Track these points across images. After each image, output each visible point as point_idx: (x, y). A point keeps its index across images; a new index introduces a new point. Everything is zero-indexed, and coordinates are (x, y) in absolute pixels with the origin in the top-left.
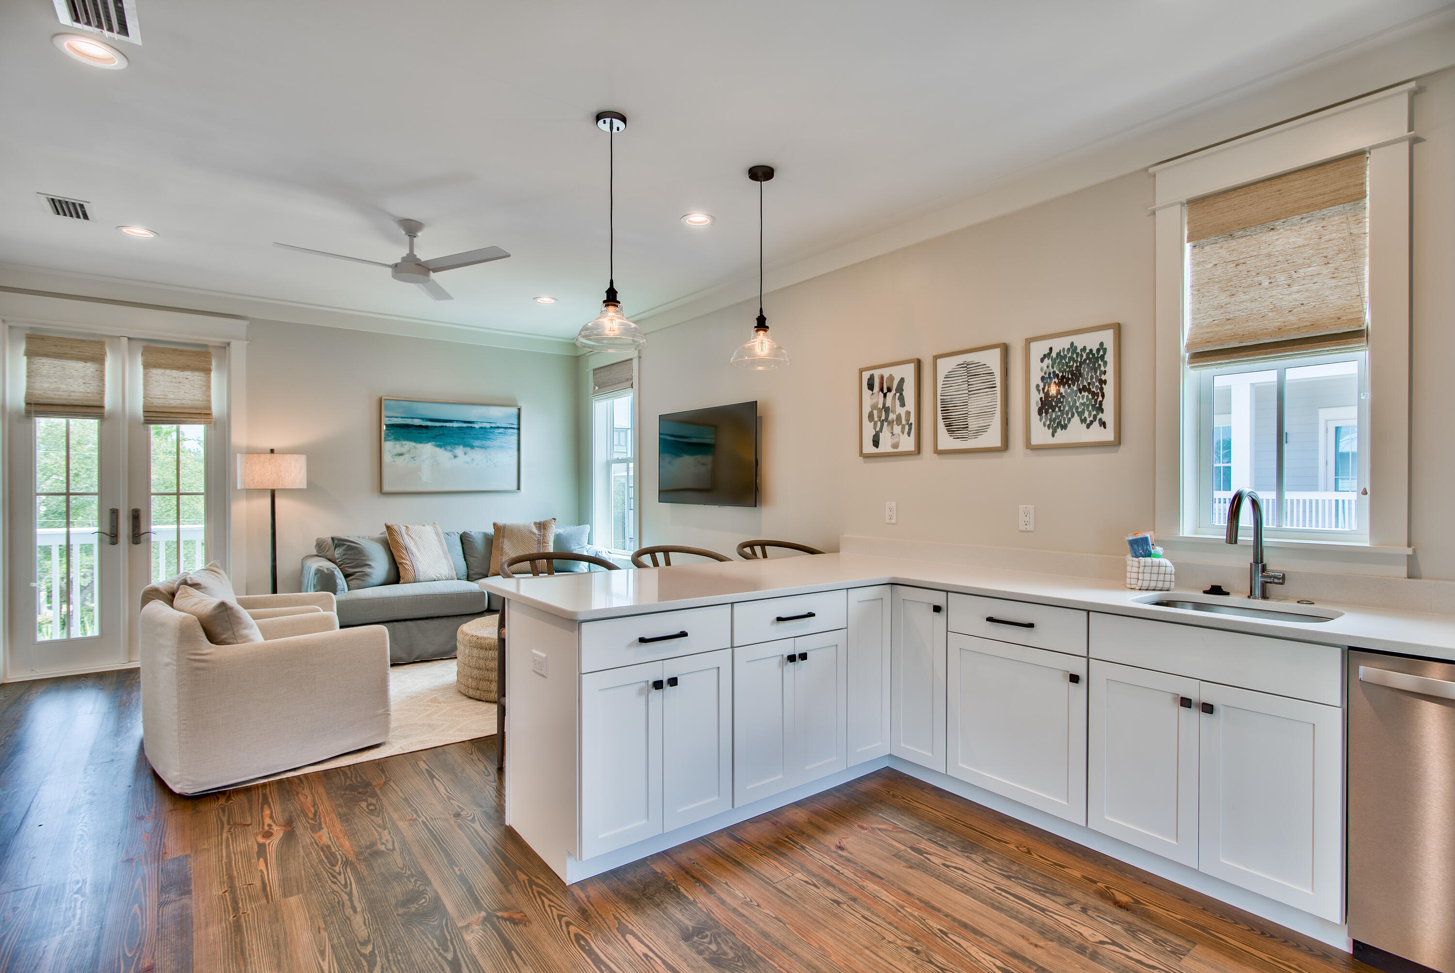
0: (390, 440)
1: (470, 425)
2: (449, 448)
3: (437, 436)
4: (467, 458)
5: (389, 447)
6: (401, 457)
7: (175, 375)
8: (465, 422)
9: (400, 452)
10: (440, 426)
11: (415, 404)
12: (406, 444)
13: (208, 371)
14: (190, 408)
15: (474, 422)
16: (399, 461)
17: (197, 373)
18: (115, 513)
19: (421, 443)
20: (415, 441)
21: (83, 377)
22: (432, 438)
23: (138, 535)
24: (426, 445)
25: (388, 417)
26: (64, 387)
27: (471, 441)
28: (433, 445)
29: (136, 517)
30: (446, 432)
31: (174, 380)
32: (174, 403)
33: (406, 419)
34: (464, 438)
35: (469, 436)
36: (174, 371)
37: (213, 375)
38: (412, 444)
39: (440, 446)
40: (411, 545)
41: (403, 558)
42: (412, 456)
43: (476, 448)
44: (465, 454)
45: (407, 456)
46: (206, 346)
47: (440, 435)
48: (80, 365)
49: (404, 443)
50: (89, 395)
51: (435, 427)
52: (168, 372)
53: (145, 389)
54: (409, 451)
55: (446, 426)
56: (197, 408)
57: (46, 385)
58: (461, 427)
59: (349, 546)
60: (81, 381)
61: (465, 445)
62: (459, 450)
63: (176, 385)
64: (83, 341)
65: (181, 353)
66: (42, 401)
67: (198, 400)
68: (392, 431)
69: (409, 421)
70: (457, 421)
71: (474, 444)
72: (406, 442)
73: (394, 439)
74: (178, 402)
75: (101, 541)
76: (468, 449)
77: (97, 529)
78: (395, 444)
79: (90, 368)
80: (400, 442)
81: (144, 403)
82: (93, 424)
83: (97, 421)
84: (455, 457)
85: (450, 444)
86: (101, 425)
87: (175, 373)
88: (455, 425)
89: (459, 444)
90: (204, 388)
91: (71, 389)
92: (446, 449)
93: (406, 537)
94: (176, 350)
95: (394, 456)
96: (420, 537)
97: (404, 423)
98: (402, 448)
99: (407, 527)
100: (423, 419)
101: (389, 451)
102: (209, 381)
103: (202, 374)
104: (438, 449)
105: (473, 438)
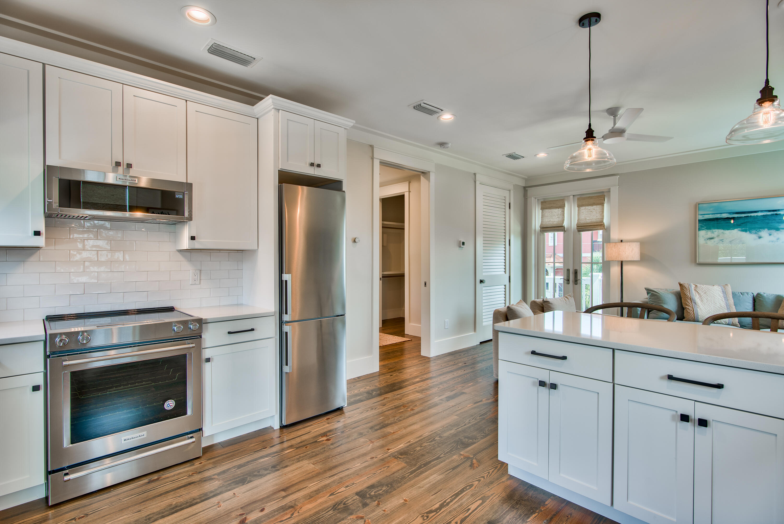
0: (703, 230)
1: (775, 213)
2: (754, 231)
3: (742, 223)
4: (772, 238)
5: (703, 234)
6: (712, 240)
7: (589, 209)
8: (769, 211)
9: (711, 237)
10: (745, 217)
11: (723, 204)
12: (715, 231)
13: (602, 204)
14: (594, 223)
15: (779, 210)
16: (710, 243)
17: (598, 206)
18: (568, 270)
19: (728, 229)
20: (724, 229)
21: (558, 215)
22: (737, 225)
23: (577, 281)
24: (732, 231)
25: (701, 215)
26: (552, 220)
27: (776, 225)
28: (739, 230)
29: (576, 272)
30: (750, 220)
31: (589, 211)
32: (588, 221)
33: (716, 215)
34: (768, 223)
35: (773, 221)
36: (589, 207)
37: (605, 205)
38: (721, 231)
39: (746, 231)
40: (697, 298)
41: (687, 305)
42: (721, 239)
43: (781, 230)
44: (770, 235)
45: (716, 240)
46: (603, 192)
47: (745, 223)
48: (557, 210)
49: (714, 230)
50: (559, 222)
51: (742, 217)
52: (587, 207)
53: (578, 217)
54: (718, 236)
55: (751, 216)
56: (597, 223)
57: (547, 220)
58: (766, 215)
59: (652, 294)
60: (557, 217)
61: (770, 228)
62: (764, 233)
63: (590, 213)
64: (557, 200)
65: (591, 198)
66: (545, 226)
67: (598, 219)
68: (705, 224)
69: (718, 216)
70: (762, 211)
71: (780, 227)
72: (716, 230)
73: (706, 228)
74: (590, 220)
75: (564, 282)
76: (773, 231)
77: (562, 277)
78: (708, 232)
79: (560, 210)
80: (711, 230)
81: (578, 223)
82: (561, 233)
83: (563, 232)
84: (760, 237)
85: (754, 229)
86: (564, 234)
87: (589, 208)
88: (760, 214)
89: (763, 228)
90: (601, 212)
91: (554, 220)
92: (750, 233)
93: (694, 292)
94: (590, 197)
95: (706, 240)
96: (705, 293)
97: (714, 217)
98: (712, 234)
99: (696, 286)
100: (730, 213)
101: (703, 237)
102: (603, 209)
103: (600, 206)
104: (744, 233)
105: (778, 223)
